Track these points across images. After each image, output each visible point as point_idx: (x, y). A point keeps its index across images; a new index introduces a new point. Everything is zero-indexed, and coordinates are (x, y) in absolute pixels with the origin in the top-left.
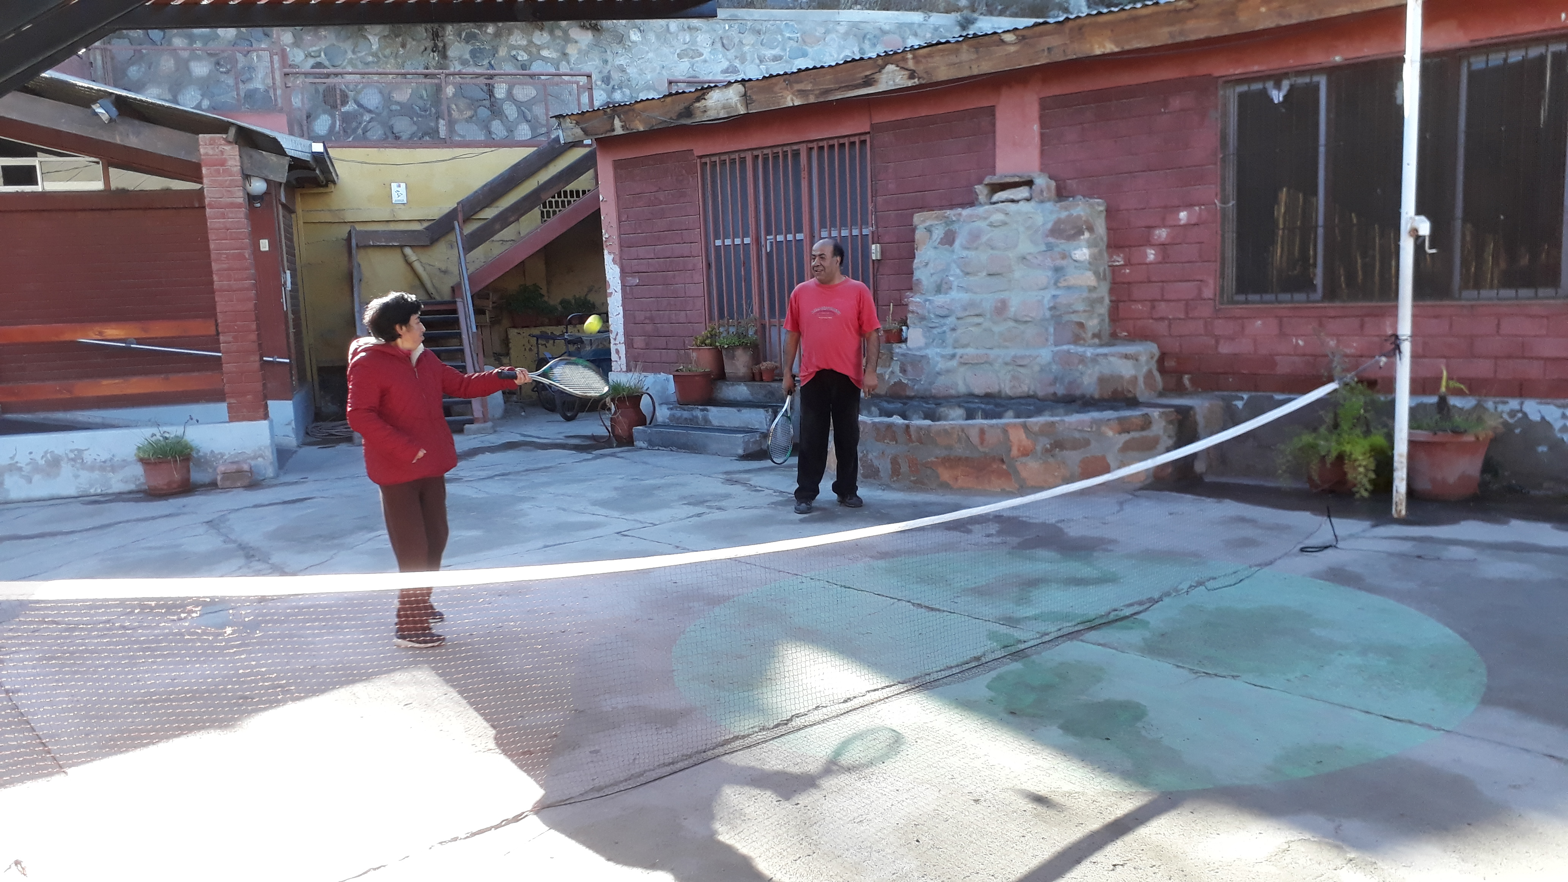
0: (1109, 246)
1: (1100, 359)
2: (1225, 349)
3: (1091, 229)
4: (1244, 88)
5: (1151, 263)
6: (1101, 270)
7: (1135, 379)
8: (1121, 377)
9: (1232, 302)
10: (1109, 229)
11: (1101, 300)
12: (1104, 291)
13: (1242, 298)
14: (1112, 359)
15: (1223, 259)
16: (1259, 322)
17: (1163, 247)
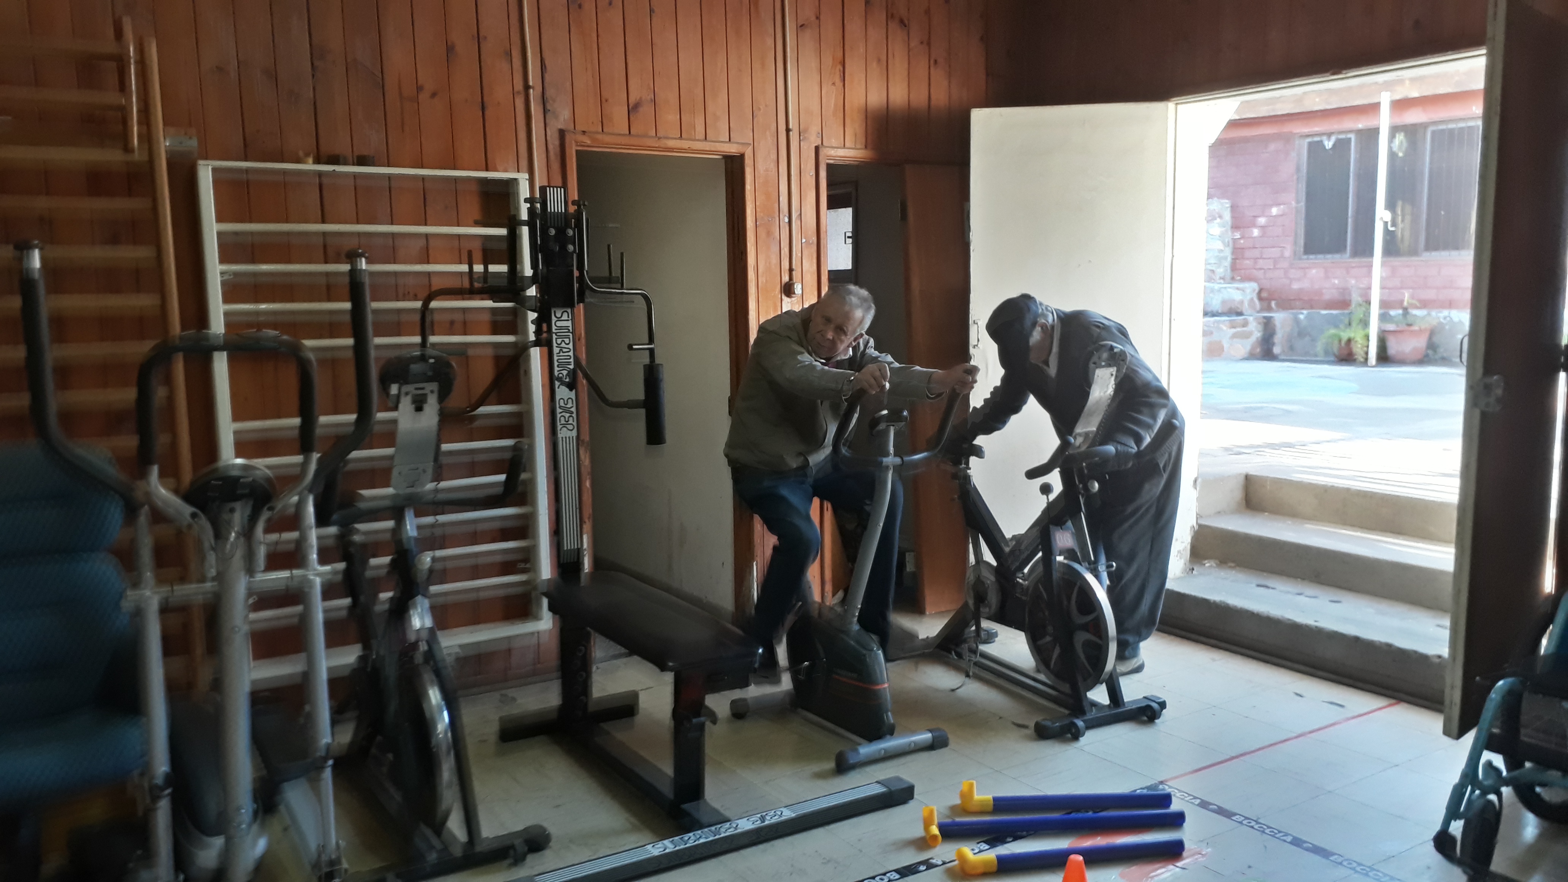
0: (1232, 227)
1: (1223, 290)
2: (1295, 286)
3: (1220, 217)
4: (1309, 140)
5: (1255, 237)
6: (1227, 240)
7: (1242, 302)
8: (1234, 300)
9: (1300, 259)
10: (1233, 217)
11: (1226, 258)
12: (1228, 253)
13: (1305, 257)
14: (1229, 290)
15: (1296, 234)
16: (1314, 271)
17: (1263, 228)
